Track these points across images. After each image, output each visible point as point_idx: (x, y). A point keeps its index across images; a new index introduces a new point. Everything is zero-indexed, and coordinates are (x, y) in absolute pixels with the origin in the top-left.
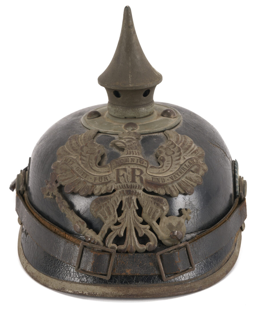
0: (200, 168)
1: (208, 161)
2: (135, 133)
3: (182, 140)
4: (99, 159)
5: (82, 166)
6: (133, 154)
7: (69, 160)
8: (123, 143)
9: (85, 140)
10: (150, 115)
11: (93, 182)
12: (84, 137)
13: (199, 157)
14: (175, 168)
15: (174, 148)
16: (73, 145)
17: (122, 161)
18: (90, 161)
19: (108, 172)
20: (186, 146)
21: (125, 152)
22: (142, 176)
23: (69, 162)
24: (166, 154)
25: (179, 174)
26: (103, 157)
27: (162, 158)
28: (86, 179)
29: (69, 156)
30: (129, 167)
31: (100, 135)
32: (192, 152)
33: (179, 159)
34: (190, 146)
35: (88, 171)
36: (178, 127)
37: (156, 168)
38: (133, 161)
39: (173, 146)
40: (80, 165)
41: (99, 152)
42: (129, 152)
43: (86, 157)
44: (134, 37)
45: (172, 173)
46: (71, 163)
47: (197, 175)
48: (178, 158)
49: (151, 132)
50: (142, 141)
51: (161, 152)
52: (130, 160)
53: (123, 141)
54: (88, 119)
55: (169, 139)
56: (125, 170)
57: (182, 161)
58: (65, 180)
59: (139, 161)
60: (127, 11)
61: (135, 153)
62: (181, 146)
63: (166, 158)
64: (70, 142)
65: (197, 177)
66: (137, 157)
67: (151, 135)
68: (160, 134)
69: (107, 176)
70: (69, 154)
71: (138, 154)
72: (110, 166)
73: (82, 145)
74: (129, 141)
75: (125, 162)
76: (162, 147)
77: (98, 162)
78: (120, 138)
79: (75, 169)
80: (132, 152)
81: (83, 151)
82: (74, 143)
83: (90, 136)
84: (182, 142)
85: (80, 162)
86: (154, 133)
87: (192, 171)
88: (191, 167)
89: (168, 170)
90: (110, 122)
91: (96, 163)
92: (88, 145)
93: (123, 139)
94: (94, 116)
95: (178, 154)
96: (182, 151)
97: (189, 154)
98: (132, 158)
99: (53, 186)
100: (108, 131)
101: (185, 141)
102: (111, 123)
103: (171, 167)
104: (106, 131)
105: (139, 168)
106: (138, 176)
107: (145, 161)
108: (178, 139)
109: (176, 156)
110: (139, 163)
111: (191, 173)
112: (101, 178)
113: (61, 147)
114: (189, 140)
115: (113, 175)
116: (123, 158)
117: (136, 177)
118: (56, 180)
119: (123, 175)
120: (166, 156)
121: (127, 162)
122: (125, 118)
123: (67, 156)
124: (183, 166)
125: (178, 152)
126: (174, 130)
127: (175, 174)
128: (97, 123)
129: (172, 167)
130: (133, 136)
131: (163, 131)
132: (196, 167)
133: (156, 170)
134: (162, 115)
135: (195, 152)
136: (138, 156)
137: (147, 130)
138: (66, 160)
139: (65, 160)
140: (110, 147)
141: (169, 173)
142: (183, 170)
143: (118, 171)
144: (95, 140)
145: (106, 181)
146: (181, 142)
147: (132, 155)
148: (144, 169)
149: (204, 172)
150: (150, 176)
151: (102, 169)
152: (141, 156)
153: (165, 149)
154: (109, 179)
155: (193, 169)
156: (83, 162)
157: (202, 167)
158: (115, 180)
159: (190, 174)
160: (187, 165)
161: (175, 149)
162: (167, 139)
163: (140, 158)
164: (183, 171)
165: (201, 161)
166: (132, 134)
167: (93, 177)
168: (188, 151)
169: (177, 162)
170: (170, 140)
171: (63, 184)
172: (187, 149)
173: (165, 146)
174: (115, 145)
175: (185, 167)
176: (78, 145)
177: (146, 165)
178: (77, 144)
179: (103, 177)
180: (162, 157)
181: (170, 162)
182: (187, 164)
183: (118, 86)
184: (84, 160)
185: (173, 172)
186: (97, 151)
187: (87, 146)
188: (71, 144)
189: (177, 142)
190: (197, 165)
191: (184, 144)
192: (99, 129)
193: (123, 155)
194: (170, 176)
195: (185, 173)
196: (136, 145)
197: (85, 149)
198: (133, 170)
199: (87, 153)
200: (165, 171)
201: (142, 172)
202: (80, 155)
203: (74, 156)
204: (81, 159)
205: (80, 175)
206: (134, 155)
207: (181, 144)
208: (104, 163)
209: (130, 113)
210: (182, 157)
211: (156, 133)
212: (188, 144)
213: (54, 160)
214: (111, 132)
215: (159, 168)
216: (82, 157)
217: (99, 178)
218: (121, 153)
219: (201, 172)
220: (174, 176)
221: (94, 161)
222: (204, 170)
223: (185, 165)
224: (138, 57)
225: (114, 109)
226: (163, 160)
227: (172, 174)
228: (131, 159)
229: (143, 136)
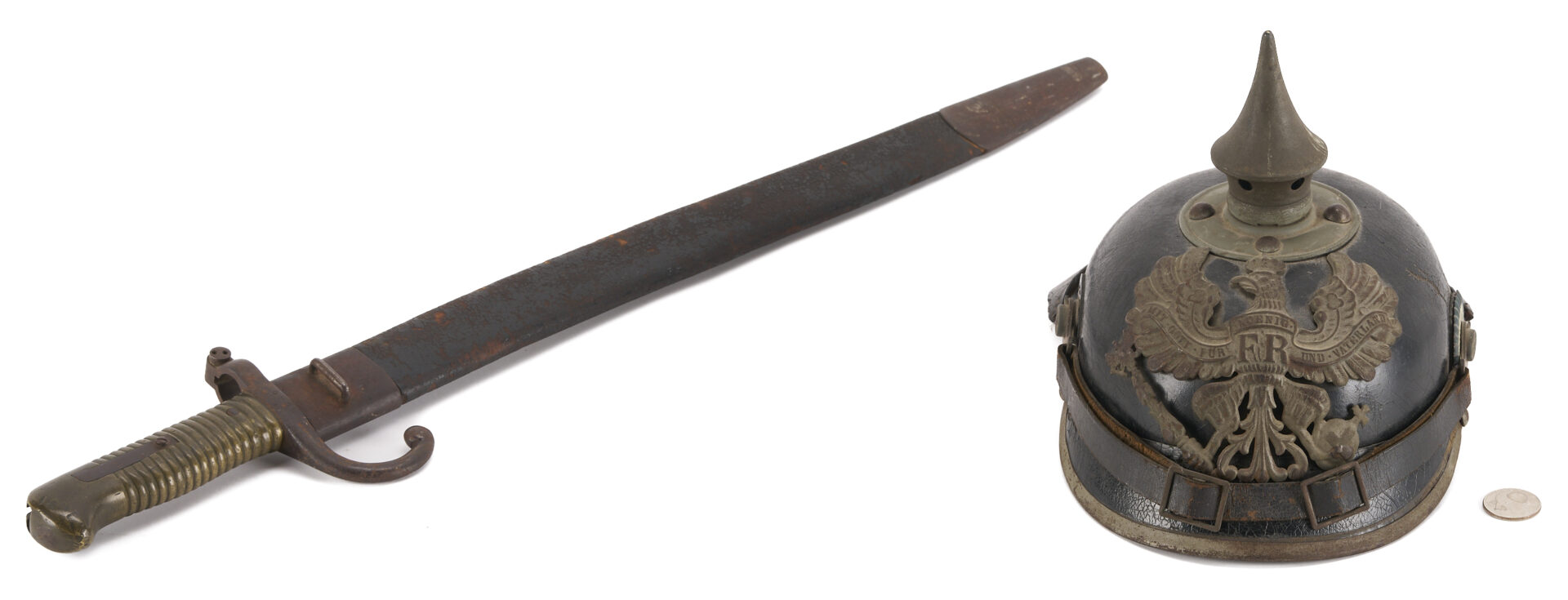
0: (1388, 331)
1: (1403, 314)
2: (1275, 261)
3: (1357, 276)
4: (1210, 313)
5: (1180, 324)
6: (1270, 307)
7: (1157, 311)
8: (1254, 283)
9: (1185, 272)
10: (1303, 219)
11: (1198, 357)
12: (1185, 265)
13: (1387, 309)
14: (1343, 334)
15: (1343, 293)
16: (1165, 281)
17: (1250, 321)
18: (1194, 315)
19: (1226, 339)
20: (1365, 290)
21: (1256, 301)
22: (1285, 349)
23: (1157, 315)
24: (1328, 306)
25: (1350, 344)
26: (1216, 308)
27: (1321, 315)
28: (1187, 351)
29: (1157, 302)
30: (1262, 332)
31: (1213, 258)
32: (1375, 299)
33: (1351, 316)
34: (1371, 289)
35: (1189, 334)
36: (1354, 241)
37: (1310, 333)
38: (1271, 322)
39: (1341, 290)
40: (1175, 323)
41: (1210, 300)
42: (1263, 303)
43: (1187, 307)
44: (1279, 86)
45: (1337, 342)
46: (1160, 317)
47: (1382, 344)
48: (1349, 313)
49: (1304, 257)
50: (1286, 277)
51: (1319, 303)
52: (1264, 319)
53: (1253, 278)
54: (1191, 219)
55: (1335, 275)
56: (1255, 337)
57: (1356, 320)
58: (1150, 346)
59: (1280, 321)
60: (1268, 42)
61: (1273, 306)
62: (1356, 290)
63: (1327, 314)
64: (1160, 272)
65: (1382, 347)
66: (1276, 313)
67: (1303, 262)
68: (1319, 261)
69: (1223, 348)
70: (1157, 298)
71: (1280, 307)
72: (1229, 328)
73: (1181, 283)
74: (1264, 280)
75: (1255, 324)
76: (1321, 292)
77: (1208, 319)
78: (1249, 272)
79: (1166, 330)
80: (1269, 302)
81: (1182, 296)
82: (1166, 276)
83: (1195, 264)
84: (1358, 280)
85: (1176, 317)
86: (1308, 259)
87: (1373, 338)
88: (1372, 331)
89: (1332, 335)
90: (1232, 231)
91: (1204, 321)
92: (1191, 284)
93: (1252, 275)
94: (1203, 215)
95: (1350, 305)
96: (1357, 300)
97: (1369, 304)
98: (1267, 315)
99: (1128, 355)
100: (1227, 253)
101: (1364, 278)
102: (1233, 233)
103: (1336, 330)
104: (1224, 251)
105: (1280, 334)
106: (1277, 350)
107: (1292, 320)
108: (1351, 274)
109: (1346, 310)
110: (1280, 326)
111: (1371, 341)
112: (1212, 349)
113: (1142, 281)
114: (1372, 272)
115: (1235, 347)
116: (1252, 315)
117: (1274, 351)
118: (1131, 345)
119: (1252, 348)
120: (1328, 310)
121: (1260, 324)
122: (1259, 225)
123: (1155, 302)
124: (1358, 329)
125: (1349, 302)
126: (1344, 251)
127: (1342, 346)
128: (1207, 231)
129: (1338, 331)
130: (1271, 268)
131: (1326, 255)
132: (1380, 329)
133: (1308, 338)
134: (1326, 217)
135: (1380, 300)
136: (1279, 312)
137: (1297, 254)
138: (1152, 311)
139: (1150, 311)
140: (1230, 289)
141: (1332, 343)
142: (1357, 335)
143: (1243, 338)
144: (1203, 272)
145: (1222, 356)
146: (1355, 281)
147: (1267, 309)
148: (1288, 337)
149: (1394, 338)
150: (1299, 351)
151: (1216, 332)
152: (1283, 312)
153: (1327, 297)
154: (1227, 354)
155: (1374, 334)
156: (1182, 316)
157: (1392, 328)
158: (1238, 355)
159: (1370, 344)
160: (1364, 327)
161: (1345, 295)
162: (1332, 274)
163: (1282, 316)
164: (1357, 338)
165: (1390, 316)
166: (1270, 264)
167: (1198, 348)
168: (1368, 299)
169: (1347, 321)
170: (1337, 278)
171: (1145, 353)
172: (1366, 295)
173: (1326, 289)
174: (1237, 285)
175: (1361, 331)
176: (1174, 282)
177: (1292, 330)
178: (1172, 278)
179: (1216, 349)
180: (1321, 312)
181: (1335, 322)
182: (1365, 325)
183: (1247, 173)
184: (1183, 313)
185: (1340, 341)
186: (1207, 297)
187: (1190, 287)
188: (1161, 278)
189: (1348, 281)
190: (1382, 325)
191: (1360, 284)
192: (1210, 245)
193: (1253, 309)
194: (1334, 349)
195: (1361, 343)
196: (1277, 288)
197: (1186, 290)
198: (1270, 339)
199: (1189, 299)
200: (1325, 338)
201: (1284, 343)
202: (1177, 303)
203: (1165, 304)
204: (1178, 311)
205: (1176, 341)
206: (1272, 310)
207: (1356, 284)
208: (1219, 320)
209: (1268, 217)
210: (1356, 311)
211: (1312, 258)
212: (1369, 285)
213: (1129, 304)
214: (1231, 254)
215: (1316, 333)
216: (1180, 306)
217: (1210, 350)
218: (1249, 301)
219: (1390, 338)
220: (1341, 348)
221: (1201, 317)
222: (1395, 333)
223: (1361, 327)
224: (1285, 121)
225: (1239, 208)
226: (1323, 320)
227: (1338, 345)
228: (1267, 317)
229: (1290, 266)
